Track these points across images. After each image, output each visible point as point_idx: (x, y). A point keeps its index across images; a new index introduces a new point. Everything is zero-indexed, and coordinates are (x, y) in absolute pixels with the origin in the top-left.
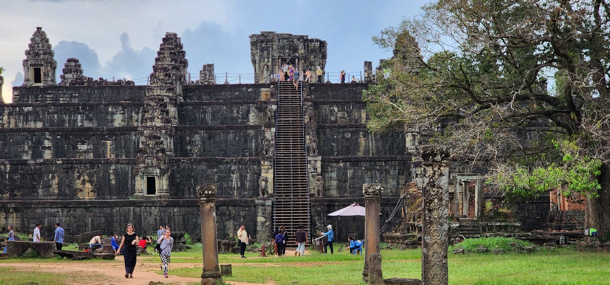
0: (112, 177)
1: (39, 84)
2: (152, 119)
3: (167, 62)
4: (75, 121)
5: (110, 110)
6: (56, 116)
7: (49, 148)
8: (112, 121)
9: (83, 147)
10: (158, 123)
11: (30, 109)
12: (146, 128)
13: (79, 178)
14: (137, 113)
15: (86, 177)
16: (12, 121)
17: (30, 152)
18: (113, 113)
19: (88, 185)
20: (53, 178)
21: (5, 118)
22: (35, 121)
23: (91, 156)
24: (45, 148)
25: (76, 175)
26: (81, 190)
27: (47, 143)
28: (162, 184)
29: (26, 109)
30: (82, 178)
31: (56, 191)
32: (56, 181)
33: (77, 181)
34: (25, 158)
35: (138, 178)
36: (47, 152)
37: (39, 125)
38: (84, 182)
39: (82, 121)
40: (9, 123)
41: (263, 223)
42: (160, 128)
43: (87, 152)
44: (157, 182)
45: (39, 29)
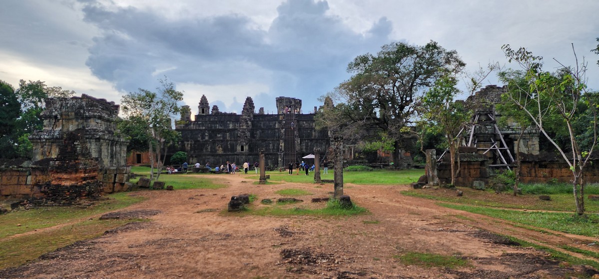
0: (229, 145)
1: (203, 114)
2: (243, 126)
3: (248, 107)
4: (216, 127)
6: (209, 125)
8: (229, 126)
9: (219, 135)
10: (245, 127)
11: (201, 122)
12: (241, 129)
13: (217, 146)
14: (238, 124)
16: (195, 127)
17: (201, 137)
18: (229, 124)
19: (221, 148)
21: (192, 125)
22: (202, 126)
23: (222, 138)
26: (218, 150)
27: (206, 134)
28: (246, 148)
29: (199, 123)
31: (210, 150)
32: (210, 147)
34: (199, 139)
35: (238, 146)
36: (207, 137)
37: (204, 128)
38: (219, 147)
39: (218, 127)
40: (193, 127)
41: (280, 161)
42: (245, 129)
43: (220, 137)
44: (244, 147)
45: (204, 95)
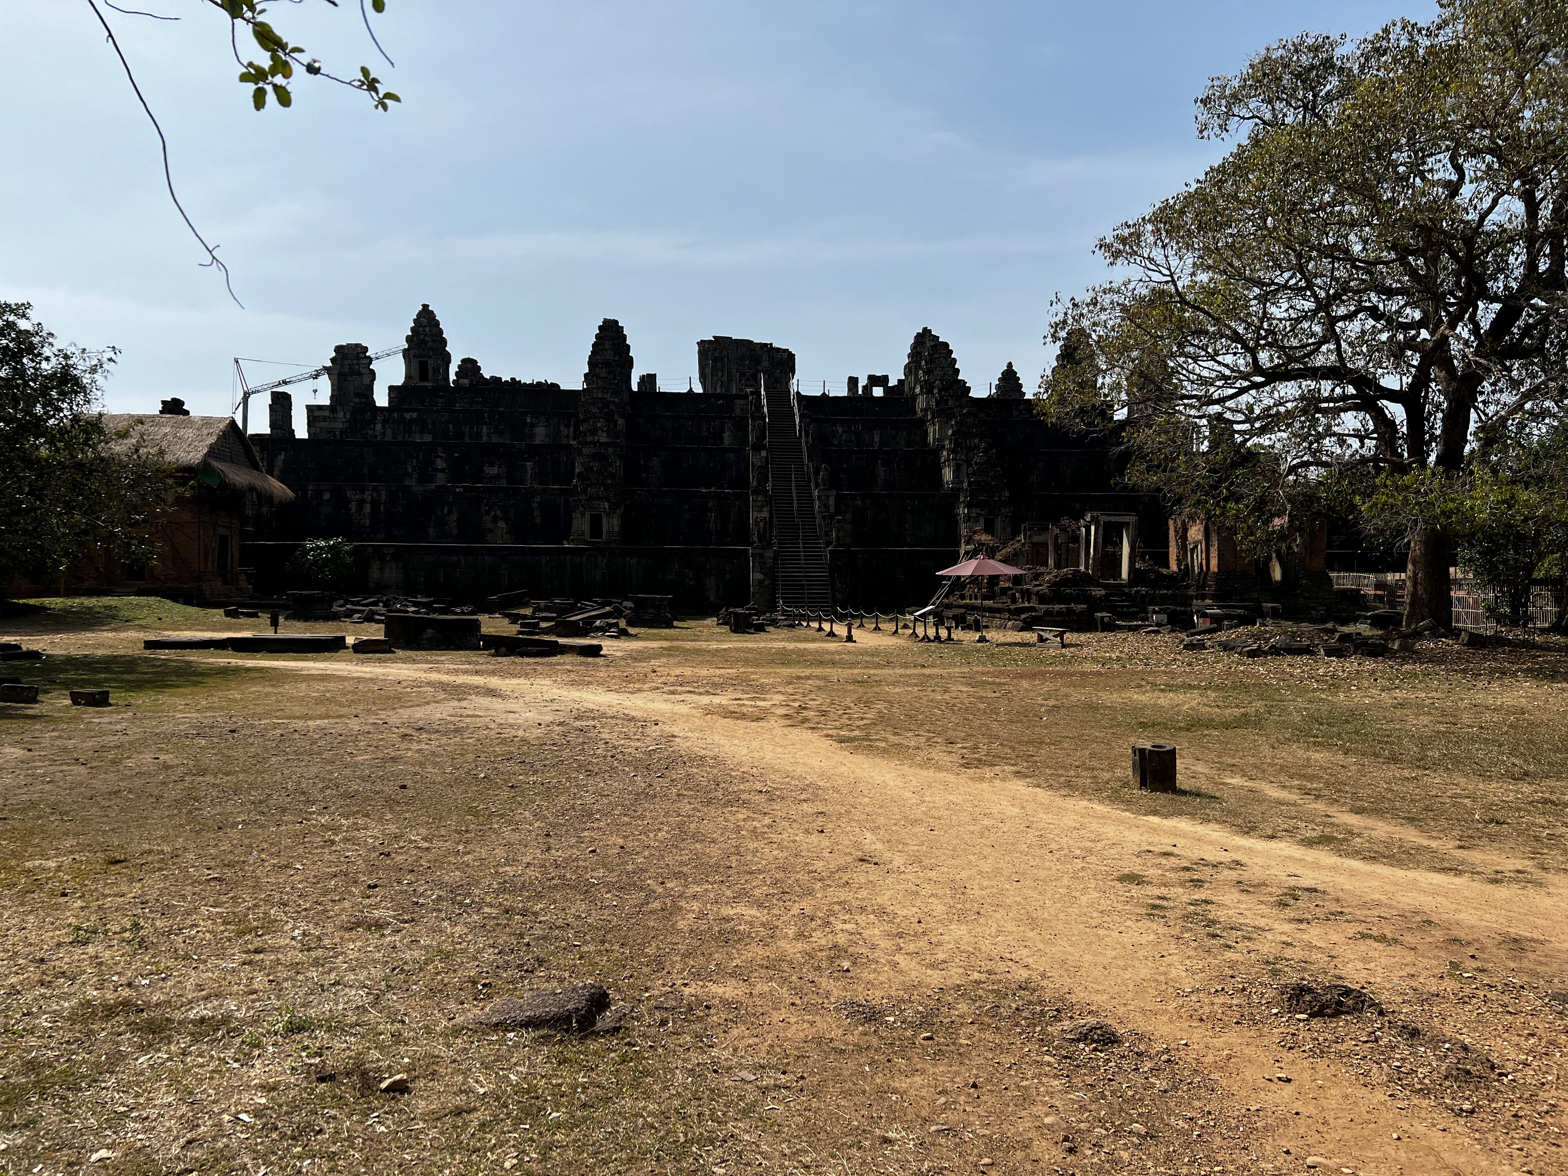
0: (537, 513)
1: (426, 384)
4: (479, 434)
5: (529, 420)
6: (451, 427)
7: (443, 470)
8: (532, 436)
9: (494, 471)
10: (603, 438)
11: (415, 415)
12: (586, 443)
13: (488, 513)
14: (567, 426)
15: (498, 512)
16: (389, 432)
17: (415, 476)
18: (532, 426)
19: (501, 524)
20: (450, 512)
21: (379, 427)
22: (422, 432)
23: (504, 484)
24: (437, 470)
25: (484, 508)
26: (491, 531)
27: (440, 464)
28: (611, 524)
29: (408, 416)
30: (492, 514)
31: (455, 531)
33: (485, 518)
34: (407, 483)
35: (576, 515)
36: (440, 475)
37: (428, 438)
38: (495, 520)
39: (488, 435)
40: (384, 434)
41: (761, 582)
42: (605, 445)
43: (497, 477)
44: (604, 520)
45: (425, 307)
